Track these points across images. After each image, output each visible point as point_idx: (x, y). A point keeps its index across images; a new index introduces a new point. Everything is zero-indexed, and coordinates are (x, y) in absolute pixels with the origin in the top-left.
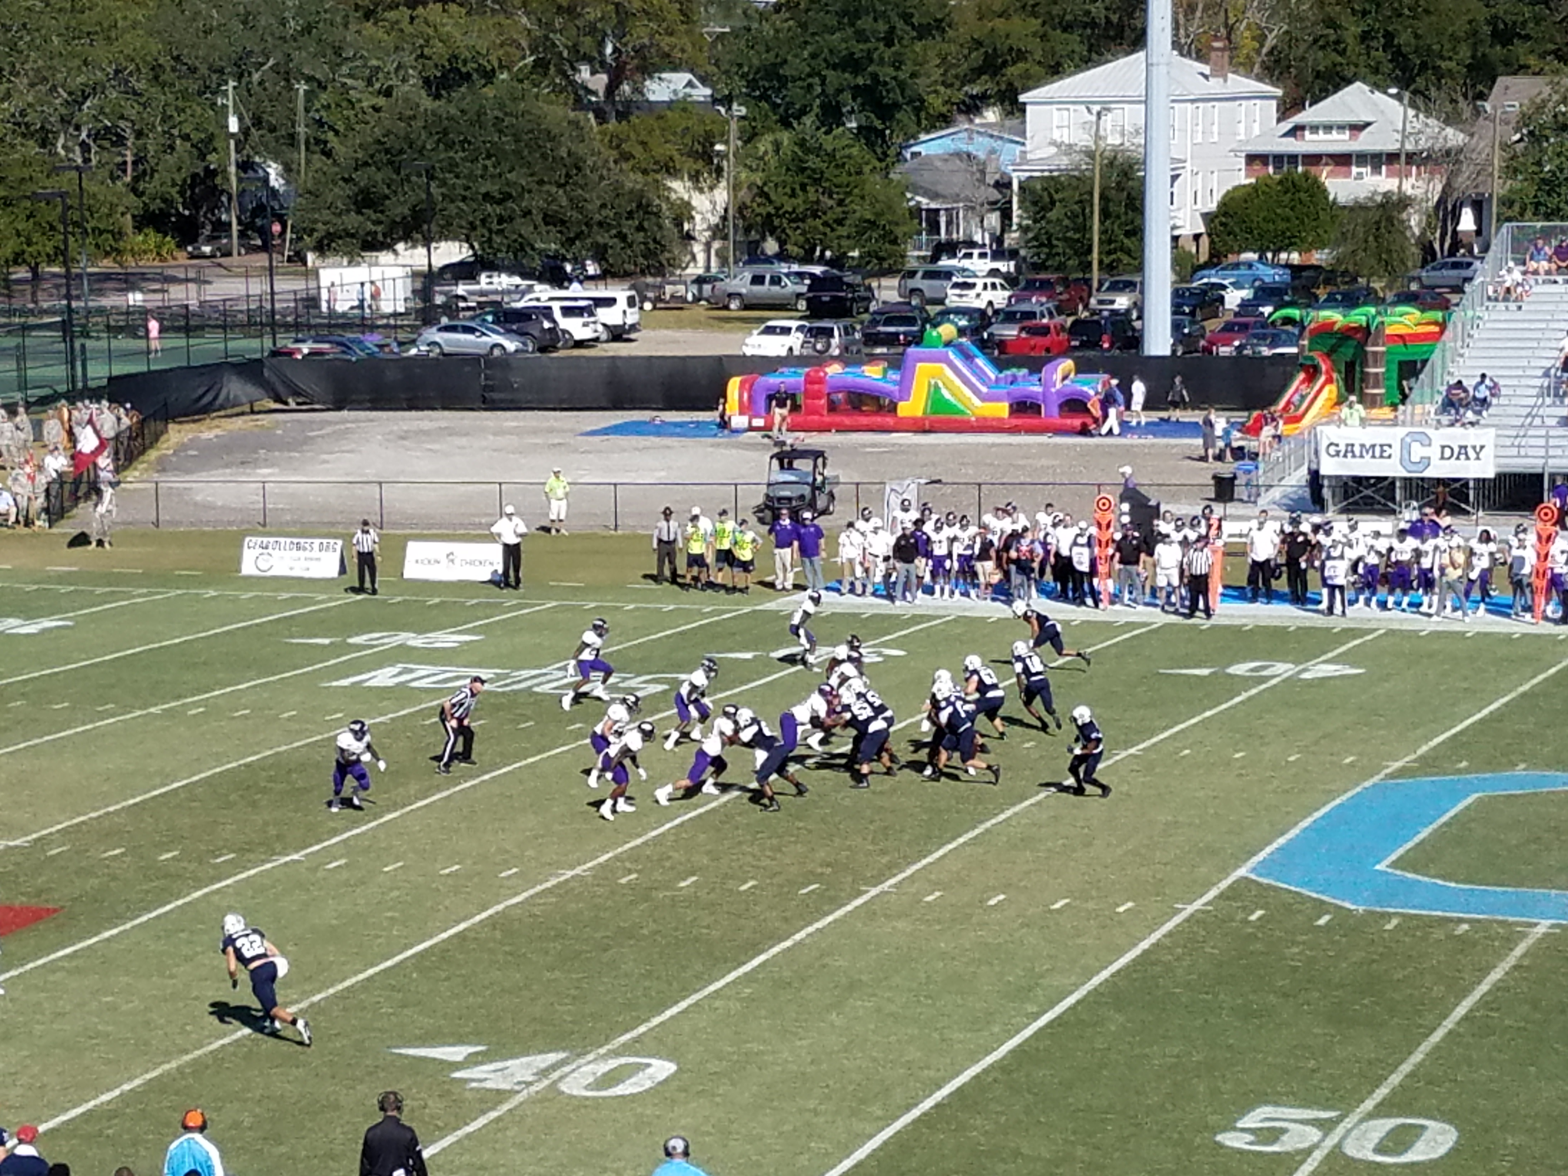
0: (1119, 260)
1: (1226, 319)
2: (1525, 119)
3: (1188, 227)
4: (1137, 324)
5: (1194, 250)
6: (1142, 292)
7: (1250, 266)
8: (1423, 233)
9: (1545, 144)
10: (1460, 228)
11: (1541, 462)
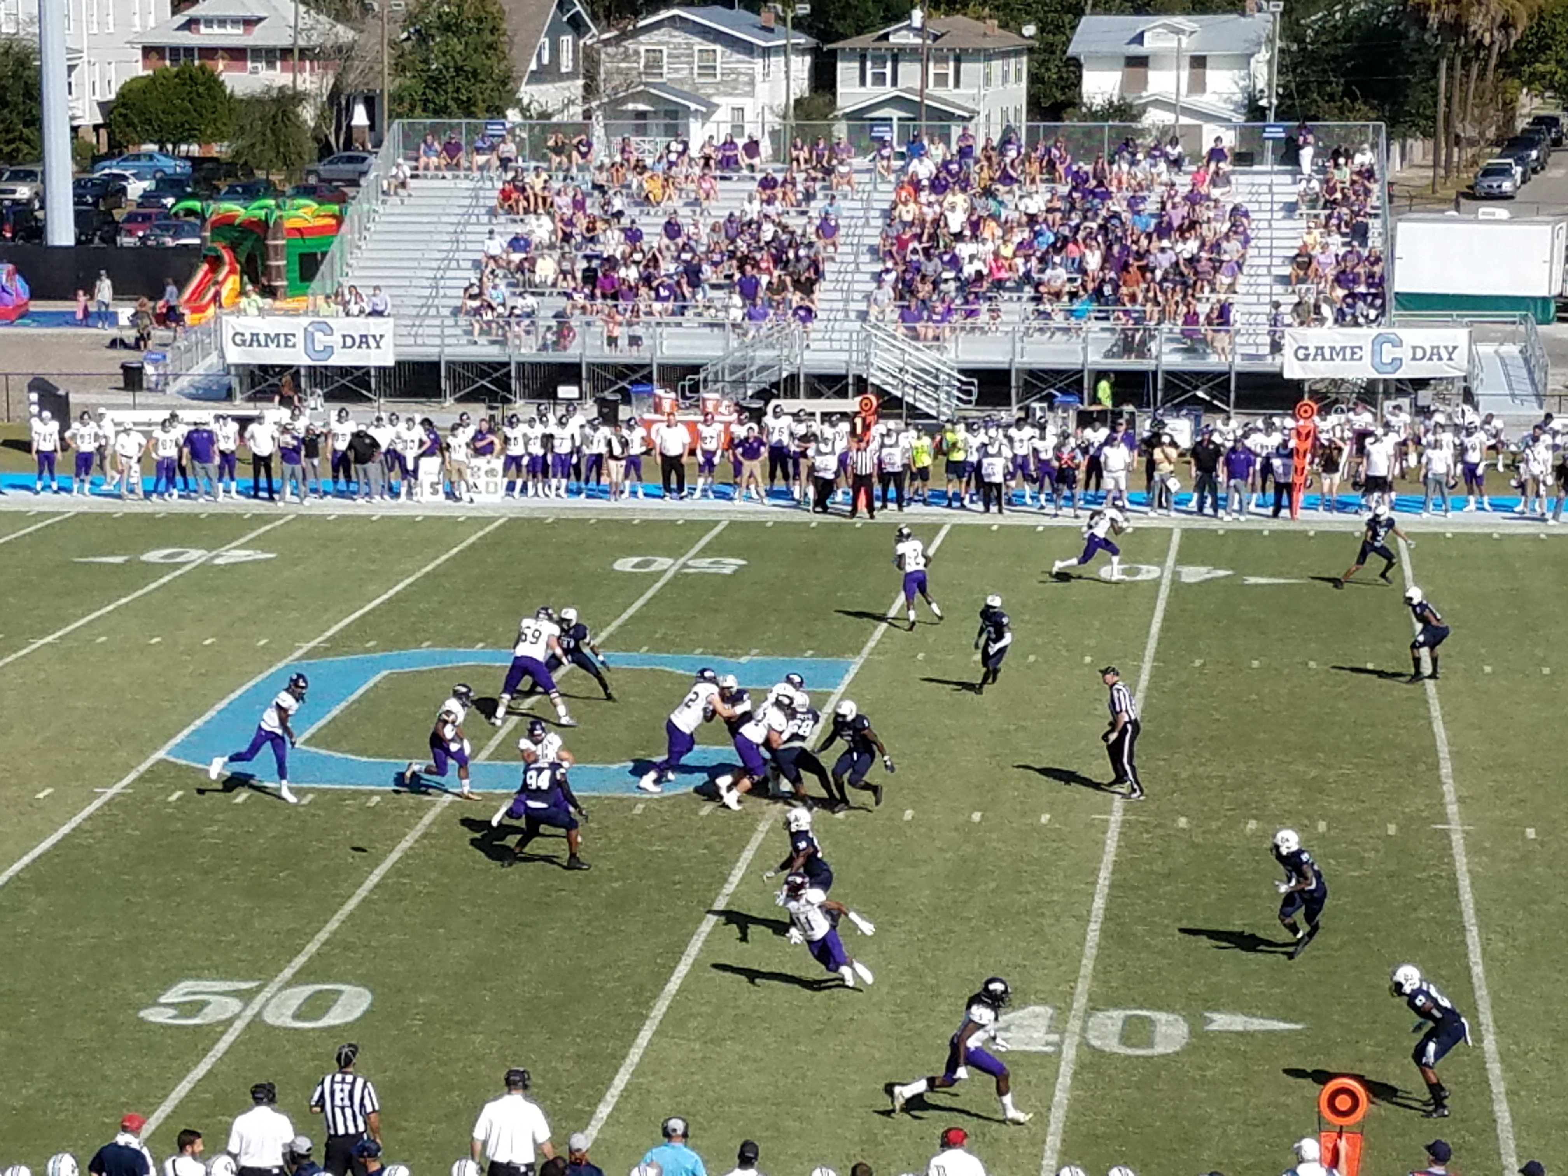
0: (17, 150)
1: (129, 209)
2: (411, 18)
3: (87, 117)
4: (40, 214)
5: (94, 141)
6: (43, 182)
7: (151, 157)
8: (318, 127)
9: (431, 43)
10: (354, 123)
11: (437, 350)
